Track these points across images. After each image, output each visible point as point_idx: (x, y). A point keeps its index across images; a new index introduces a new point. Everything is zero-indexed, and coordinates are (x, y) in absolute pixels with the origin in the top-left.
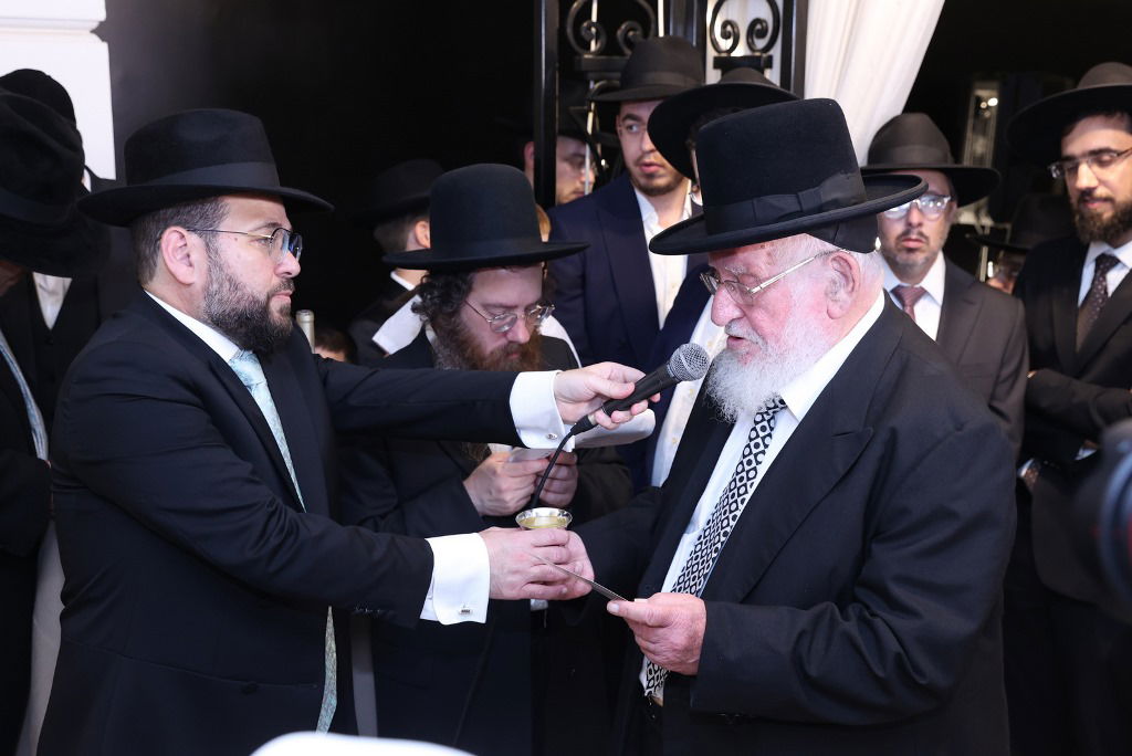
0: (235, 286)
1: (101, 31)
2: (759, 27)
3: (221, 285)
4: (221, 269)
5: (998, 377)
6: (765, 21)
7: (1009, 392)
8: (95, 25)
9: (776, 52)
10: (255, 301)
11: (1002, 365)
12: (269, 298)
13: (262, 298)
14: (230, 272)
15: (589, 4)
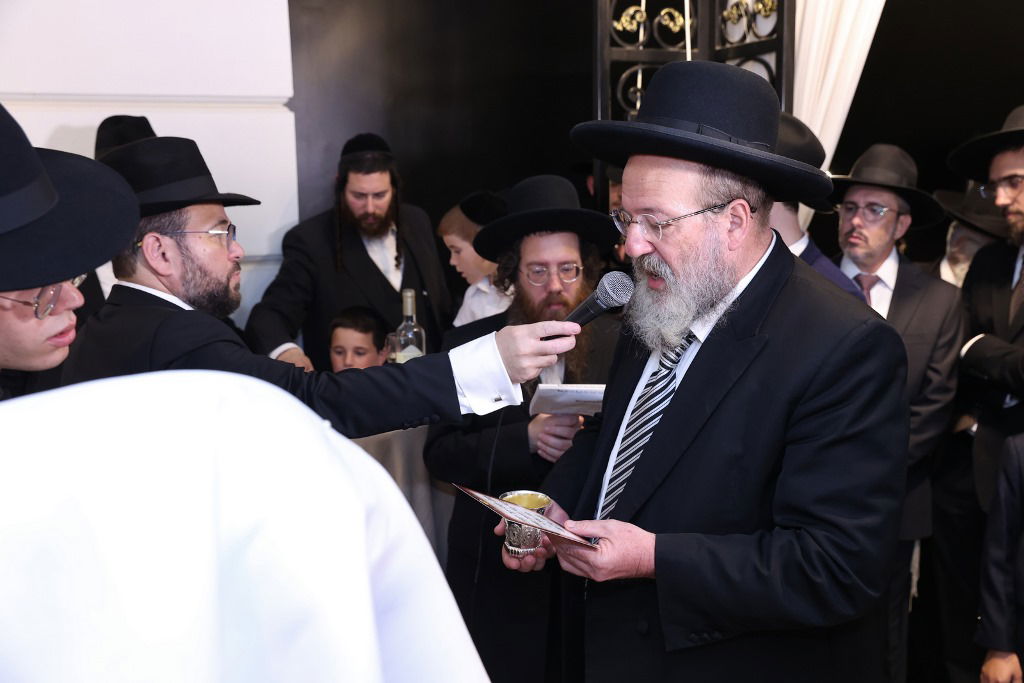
0: (205, 273)
1: (291, 104)
3: (194, 274)
4: (193, 261)
5: (936, 344)
7: (945, 356)
8: (285, 100)
10: (220, 283)
11: (940, 335)
12: (228, 280)
13: (224, 280)
14: (200, 263)
15: (635, 75)
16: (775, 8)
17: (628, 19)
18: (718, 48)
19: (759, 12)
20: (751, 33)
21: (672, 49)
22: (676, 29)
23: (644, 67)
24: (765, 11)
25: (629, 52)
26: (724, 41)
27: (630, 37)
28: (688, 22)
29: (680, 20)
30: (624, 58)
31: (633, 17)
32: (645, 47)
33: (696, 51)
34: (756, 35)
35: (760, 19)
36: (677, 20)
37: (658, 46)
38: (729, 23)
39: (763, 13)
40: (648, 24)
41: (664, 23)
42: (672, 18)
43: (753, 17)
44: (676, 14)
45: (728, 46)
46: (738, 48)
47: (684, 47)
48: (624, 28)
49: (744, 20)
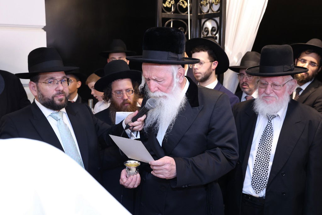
1: (45, 29)
2: (214, 29)
6: (215, 27)
8: (43, 27)
9: (217, 35)
14: (41, 92)
15: (170, 22)
16: (219, 2)
17: (168, 3)
18: (199, 14)
19: (214, 3)
20: (211, 10)
21: (183, 14)
22: (185, 7)
23: (173, 20)
24: (216, 2)
25: (168, 14)
26: (201, 12)
27: (169, 9)
28: (189, 5)
29: (186, 4)
30: (167, 17)
31: (170, 2)
32: (173, 13)
33: (191, 15)
34: (212, 11)
35: (214, 5)
36: (185, 4)
37: (179, 13)
38: (203, 6)
39: (215, 3)
40: (175, 5)
41: (181, 5)
42: (183, 3)
43: (211, 4)
44: (185, 2)
45: (202, 14)
46: (206, 14)
47: (188, 14)
48: (167, 6)
49: (208, 5)
